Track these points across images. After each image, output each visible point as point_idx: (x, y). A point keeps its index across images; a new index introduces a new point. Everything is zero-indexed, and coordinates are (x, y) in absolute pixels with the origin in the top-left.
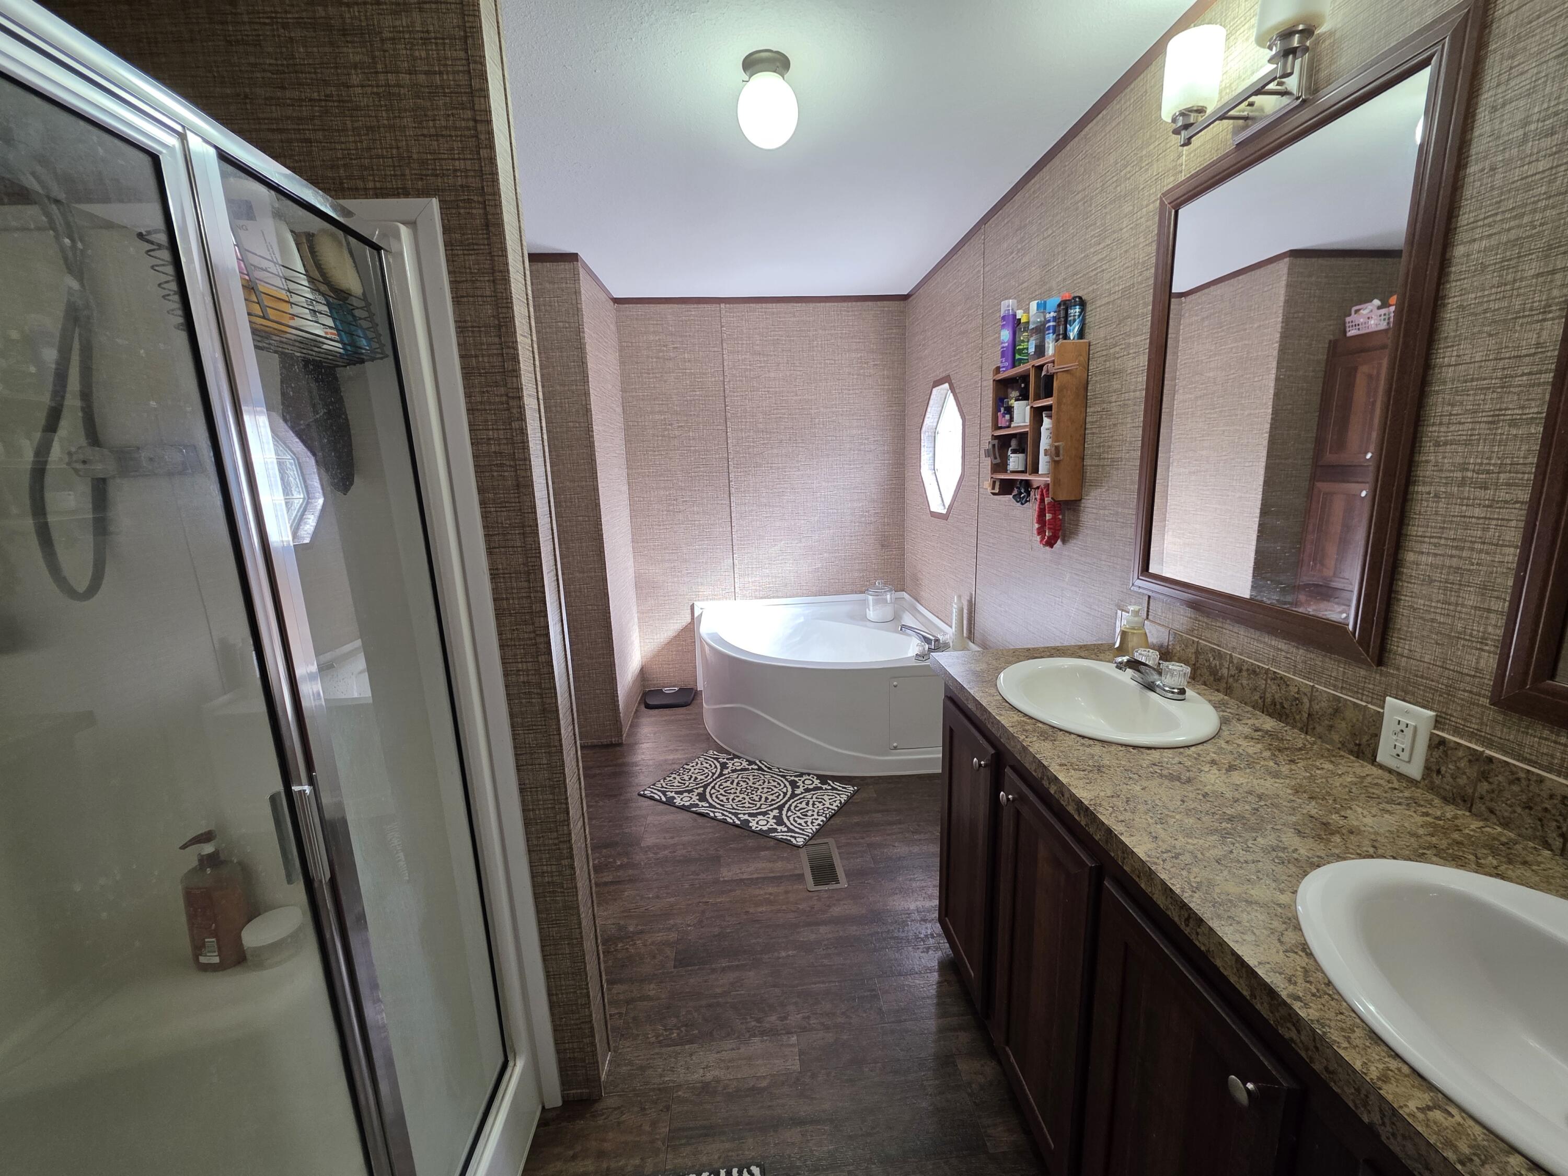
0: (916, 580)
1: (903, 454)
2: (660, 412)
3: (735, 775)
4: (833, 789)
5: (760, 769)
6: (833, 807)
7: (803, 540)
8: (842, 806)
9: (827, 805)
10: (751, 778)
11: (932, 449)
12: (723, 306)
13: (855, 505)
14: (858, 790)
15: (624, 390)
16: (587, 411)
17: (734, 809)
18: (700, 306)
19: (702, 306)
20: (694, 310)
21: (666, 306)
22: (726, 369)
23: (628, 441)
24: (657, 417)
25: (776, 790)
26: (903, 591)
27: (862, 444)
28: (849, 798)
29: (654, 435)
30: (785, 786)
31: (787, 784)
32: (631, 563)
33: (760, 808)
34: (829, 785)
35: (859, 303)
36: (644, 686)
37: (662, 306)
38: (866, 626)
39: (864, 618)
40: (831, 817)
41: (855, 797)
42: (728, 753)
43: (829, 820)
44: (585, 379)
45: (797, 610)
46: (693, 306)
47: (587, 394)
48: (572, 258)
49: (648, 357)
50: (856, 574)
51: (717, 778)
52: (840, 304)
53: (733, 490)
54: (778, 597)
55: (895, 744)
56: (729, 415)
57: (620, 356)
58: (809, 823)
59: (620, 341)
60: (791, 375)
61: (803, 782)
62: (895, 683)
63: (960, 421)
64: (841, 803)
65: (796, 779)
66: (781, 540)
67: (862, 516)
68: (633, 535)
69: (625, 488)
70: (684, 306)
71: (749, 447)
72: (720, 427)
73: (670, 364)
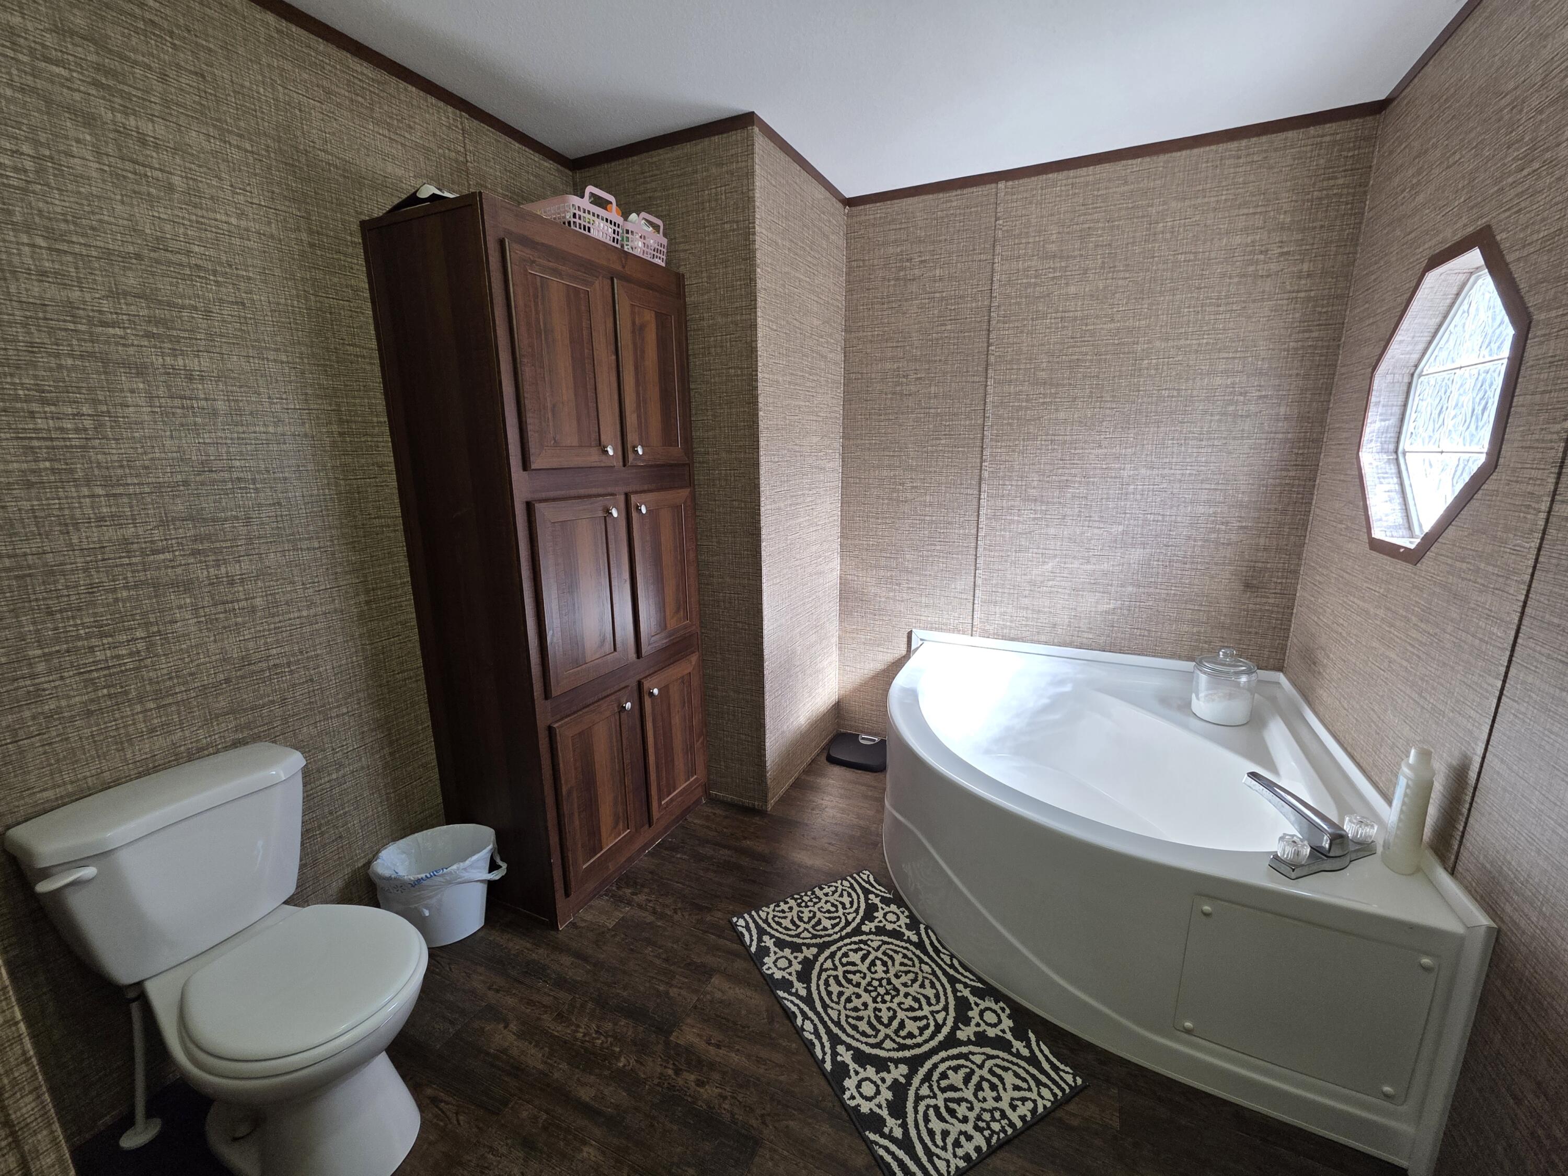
0: (1310, 660)
1: (1322, 422)
2: (893, 359)
3: (876, 941)
4: (1033, 1060)
5: (920, 945)
6: (1014, 1117)
7: (1093, 560)
8: (1037, 1121)
9: (1004, 1105)
10: (898, 958)
11: (1397, 410)
12: (1001, 185)
13: (1201, 509)
14: (1084, 1088)
15: (847, 330)
16: (751, 351)
17: (838, 1024)
18: (965, 191)
19: (970, 190)
20: (955, 198)
21: (916, 199)
22: (996, 286)
23: (847, 401)
24: (888, 366)
25: (926, 1010)
26: (1280, 669)
27: (1231, 402)
28: (1058, 1104)
29: (881, 392)
30: (946, 1009)
31: (952, 1003)
32: (836, 563)
33: (879, 1045)
34: (1028, 1046)
35: (1264, 139)
36: (838, 724)
37: (910, 200)
38: (1186, 727)
39: (1185, 706)
40: (1002, 1145)
41: (1072, 1107)
42: (890, 887)
43: (993, 1151)
44: (752, 307)
45: (1064, 669)
46: (954, 193)
47: (753, 326)
48: (746, 120)
49: (884, 279)
50: (1185, 628)
51: (849, 935)
52: (1221, 147)
53: (986, 474)
54: (1039, 642)
55: (1188, 1024)
56: (992, 359)
57: (848, 282)
58: (950, 1140)
59: (849, 260)
60: (1105, 287)
61: (981, 1014)
62: (1207, 908)
63: (1509, 332)
64: (1034, 1111)
65: (972, 999)
66: (1055, 556)
67: (1213, 531)
68: (842, 528)
69: (837, 464)
70: (941, 195)
71: (1020, 408)
72: (976, 379)
73: (914, 287)
